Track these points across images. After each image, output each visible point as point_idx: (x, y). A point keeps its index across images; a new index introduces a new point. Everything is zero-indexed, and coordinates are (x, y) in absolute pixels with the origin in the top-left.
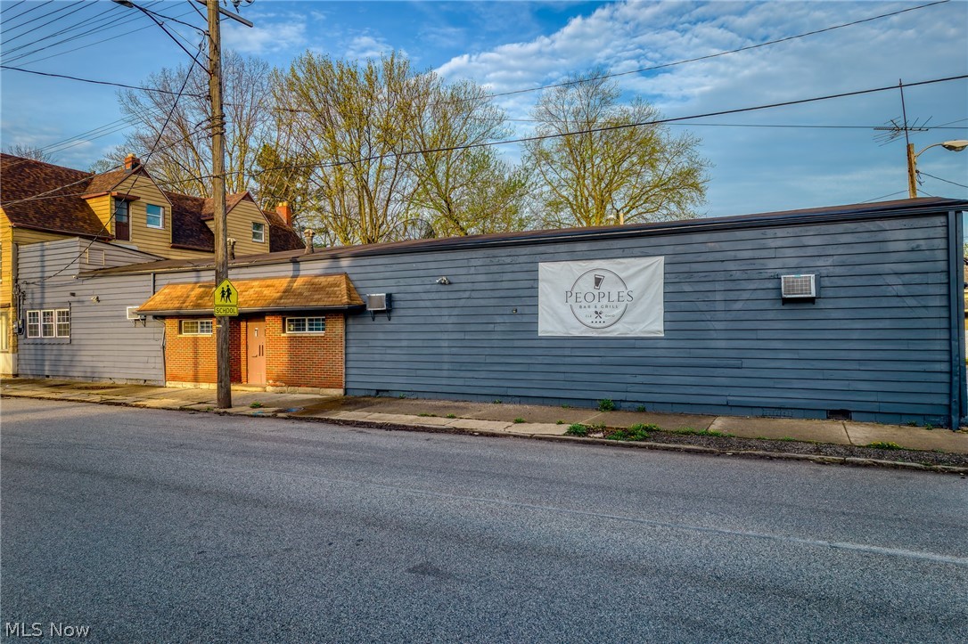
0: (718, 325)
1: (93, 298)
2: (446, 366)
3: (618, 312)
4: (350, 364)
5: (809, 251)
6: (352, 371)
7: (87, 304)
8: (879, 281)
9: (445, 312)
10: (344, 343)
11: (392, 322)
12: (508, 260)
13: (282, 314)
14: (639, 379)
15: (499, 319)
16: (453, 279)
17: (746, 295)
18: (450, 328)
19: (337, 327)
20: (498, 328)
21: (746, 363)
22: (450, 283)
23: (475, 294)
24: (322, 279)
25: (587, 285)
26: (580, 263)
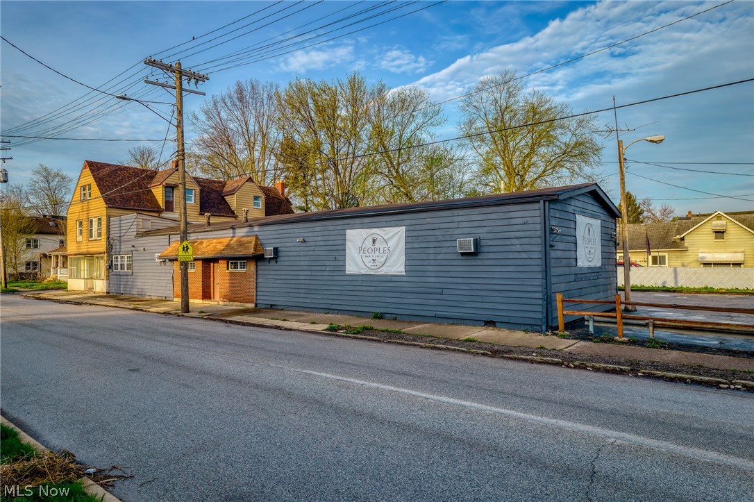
0: (431, 268)
1: (142, 249)
2: (303, 291)
3: (383, 260)
4: (259, 289)
5: (475, 224)
6: (259, 293)
7: (140, 252)
8: (508, 242)
9: (303, 259)
10: (255, 276)
11: (278, 264)
12: (332, 228)
13: (227, 259)
14: (394, 300)
15: (327, 263)
16: (306, 239)
17: (444, 250)
18: (305, 268)
19: (252, 267)
20: (328, 269)
21: (445, 291)
22: (305, 242)
23: (317, 248)
24: (245, 239)
25: (369, 243)
26: (366, 230)
